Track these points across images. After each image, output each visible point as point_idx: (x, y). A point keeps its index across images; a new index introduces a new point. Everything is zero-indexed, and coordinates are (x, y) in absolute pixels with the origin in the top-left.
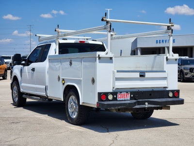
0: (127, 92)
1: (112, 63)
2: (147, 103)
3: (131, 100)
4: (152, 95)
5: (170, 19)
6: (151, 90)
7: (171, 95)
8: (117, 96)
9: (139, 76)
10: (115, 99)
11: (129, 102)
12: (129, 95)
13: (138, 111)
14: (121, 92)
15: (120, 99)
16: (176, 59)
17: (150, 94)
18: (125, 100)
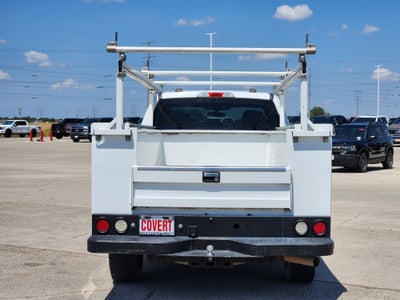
0: (165, 218)
1: (132, 147)
2: (210, 247)
3: (177, 235)
4: (242, 227)
8: (137, 225)
9: (200, 180)
10: (132, 231)
11: (172, 240)
12: (173, 223)
13: (196, 264)
14: (148, 217)
15: (147, 232)
16: (325, 139)
17: (237, 226)
18: (161, 236)
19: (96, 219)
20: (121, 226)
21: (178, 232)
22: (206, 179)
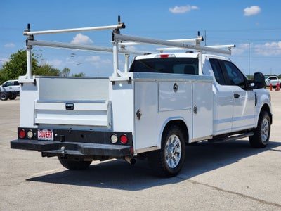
0: (49, 130)
1: (36, 90)
2: (63, 148)
3: (54, 140)
4: (85, 136)
5: (119, 17)
6: (88, 129)
7: (114, 139)
8: (37, 134)
9: (65, 108)
10: (35, 137)
11: (53, 143)
12: (53, 134)
14: (41, 130)
15: (41, 138)
17: (82, 136)
18: (47, 140)
19: (20, 130)
20: (30, 135)
21: (55, 139)
22: (67, 108)
